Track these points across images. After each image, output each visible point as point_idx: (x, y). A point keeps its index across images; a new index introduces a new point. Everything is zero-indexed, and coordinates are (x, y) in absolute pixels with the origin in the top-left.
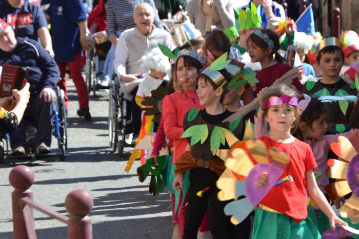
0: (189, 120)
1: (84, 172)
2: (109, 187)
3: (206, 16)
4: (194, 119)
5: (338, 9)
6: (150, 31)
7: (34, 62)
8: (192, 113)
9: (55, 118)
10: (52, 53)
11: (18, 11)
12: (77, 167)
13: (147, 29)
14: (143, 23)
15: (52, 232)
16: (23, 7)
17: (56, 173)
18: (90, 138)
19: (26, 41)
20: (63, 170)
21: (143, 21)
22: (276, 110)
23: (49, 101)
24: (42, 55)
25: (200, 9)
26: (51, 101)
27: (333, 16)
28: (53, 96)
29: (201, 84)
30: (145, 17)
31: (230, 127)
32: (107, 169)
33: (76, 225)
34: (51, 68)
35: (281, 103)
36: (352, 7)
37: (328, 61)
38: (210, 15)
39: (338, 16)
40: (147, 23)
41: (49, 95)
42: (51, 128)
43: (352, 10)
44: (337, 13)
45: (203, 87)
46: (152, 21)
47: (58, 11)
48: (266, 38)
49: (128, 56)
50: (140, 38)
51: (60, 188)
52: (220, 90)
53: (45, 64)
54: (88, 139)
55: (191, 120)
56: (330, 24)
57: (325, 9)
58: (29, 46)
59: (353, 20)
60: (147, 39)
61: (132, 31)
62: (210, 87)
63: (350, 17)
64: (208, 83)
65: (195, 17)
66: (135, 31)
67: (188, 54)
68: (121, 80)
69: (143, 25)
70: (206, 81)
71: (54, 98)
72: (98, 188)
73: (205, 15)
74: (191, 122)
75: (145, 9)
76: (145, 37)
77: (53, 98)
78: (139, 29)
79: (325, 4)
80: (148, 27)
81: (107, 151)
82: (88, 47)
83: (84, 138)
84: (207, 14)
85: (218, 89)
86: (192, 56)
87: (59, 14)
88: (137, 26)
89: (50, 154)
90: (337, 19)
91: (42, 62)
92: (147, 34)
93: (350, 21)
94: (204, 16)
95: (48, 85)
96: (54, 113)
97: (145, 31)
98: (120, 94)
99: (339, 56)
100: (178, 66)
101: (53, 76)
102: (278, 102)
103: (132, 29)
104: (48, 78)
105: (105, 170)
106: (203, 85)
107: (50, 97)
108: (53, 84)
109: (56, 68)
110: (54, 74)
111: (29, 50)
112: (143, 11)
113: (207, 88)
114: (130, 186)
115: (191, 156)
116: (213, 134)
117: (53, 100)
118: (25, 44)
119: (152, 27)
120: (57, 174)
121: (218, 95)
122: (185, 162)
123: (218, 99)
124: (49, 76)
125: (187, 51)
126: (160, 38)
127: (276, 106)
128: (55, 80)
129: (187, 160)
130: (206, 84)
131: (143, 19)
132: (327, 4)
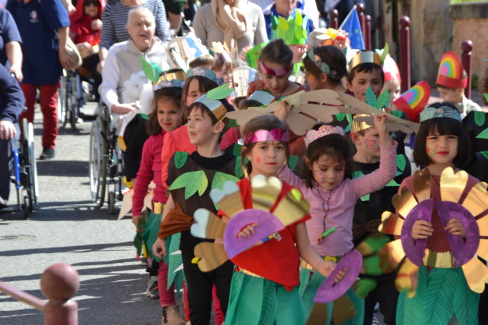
0: (178, 166)
1: (62, 240)
2: (97, 261)
3: (224, 29)
4: (184, 166)
5: (407, 19)
6: (149, 45)
8: (179, 158)
9: (14, 163)
10: (20, 75)
12: (52, 233)
13: (146, 43)
14: (142, 36)
15: (19, 322)
17: (24, 241)
18: (70, 192)
20: (34, 237)
21: (142, 33)
22: (263, 148)
23: (7, 138)
25: (215, 19)
26: (10, 138)
27: (400, 27)
28: (12, 132)
29: (196, 115)
30: (145, 28)
31: (236, 173)
32: (93, 235)
33: (56, 312)
34: (13, 94)
35: (271, 138)
36: (425, 15)
37: (363, 82)
38: (229, 28)
39: (407, 28)
40: (146, 35)
41: (7, 130)
42: (9, 174)
43: (425, 20)
44: (406, 24)
45: (197, 119)
47: (31, 18)
48: (318, 62)
49: (120, 78)
50: (136, 55)
51: (29, 261)
52: (220, 126)
53: (5, 88)
54: (67, 194)
55: (181, 166)
56: (395, 38)
57: (388, 18)
59: (426, 33)
60: (146, 56)
61: (124, 46)
62: (208, 120)
63: (422, 29)
64: (206, 114)
65: (208, 30)
66: (128, 44)
67: (203, 75)
68: (113, 111)
69: (141, 38)
70: (203, 112)
71: (14, 134)
72: (81, 261)
73: (222, 27)
74: (181, 169)
75: (144, 17)
76: (143, 53)
77: (12, 134)
78: (134, 43)
79: (388, 12)
80: (147, 41)
82: (68, 64)
83: (61, 193)
84: (226, 26)
85: (217, 124)
86: (210, 78)
87: (32, 21)
88: (132, 39)
89: (5, 209)
90: (406, 32)
92: (145, 49)
93: (423, 35)
94: (220, 28)
95: (5, 116)
96: (13, 154)
97: (143, 46)
98: (111, 130)
99: (378, 77)
100: (190, 91)
101: (14, 105)
102: (268, 137)
103: (125, 43)
104: (8, 107)
105: (92, 237)
106: (197, 117)
107: (8, 133)
108: (14, 116)
109: (20, 94)
112: (142, 19)
113: (204, 121)
114: (126, 258)
115: (182, 214)
116: (213, 182)
117: (12, 137)
119: (153, 40)
120: (26, 242)
121: (217, 132)
122: (174, 222)
123: (216, 138)
124: (9, 105)
125: (202, 71)
127: (265, 143)
128: (17, 110)
129: (177, 219)
130: (203, 116)
131: (142, 30)
132: (391, 11)
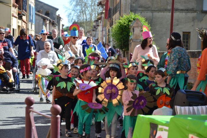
7: (10, 59)
11: (3, 42)
16: (4, 40)
19: (7, 52)
24: (13, 57)
26: (16, 72)
28: (16, 70)
46: (50, 48)
50: (46, 53)
58: (8, 54)
81: (31, 91)
91: (13, 59)
92: (48, 52)
95: (14, 67)
108: (16, 67)
110: (17, 63)
111: (8, 55)
118: (7, 53)
119: (50, 50)
126: (52, 54)
131: (47, 47)
